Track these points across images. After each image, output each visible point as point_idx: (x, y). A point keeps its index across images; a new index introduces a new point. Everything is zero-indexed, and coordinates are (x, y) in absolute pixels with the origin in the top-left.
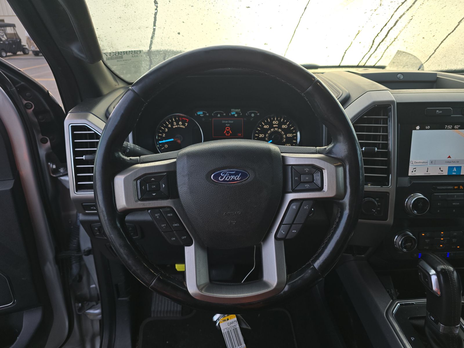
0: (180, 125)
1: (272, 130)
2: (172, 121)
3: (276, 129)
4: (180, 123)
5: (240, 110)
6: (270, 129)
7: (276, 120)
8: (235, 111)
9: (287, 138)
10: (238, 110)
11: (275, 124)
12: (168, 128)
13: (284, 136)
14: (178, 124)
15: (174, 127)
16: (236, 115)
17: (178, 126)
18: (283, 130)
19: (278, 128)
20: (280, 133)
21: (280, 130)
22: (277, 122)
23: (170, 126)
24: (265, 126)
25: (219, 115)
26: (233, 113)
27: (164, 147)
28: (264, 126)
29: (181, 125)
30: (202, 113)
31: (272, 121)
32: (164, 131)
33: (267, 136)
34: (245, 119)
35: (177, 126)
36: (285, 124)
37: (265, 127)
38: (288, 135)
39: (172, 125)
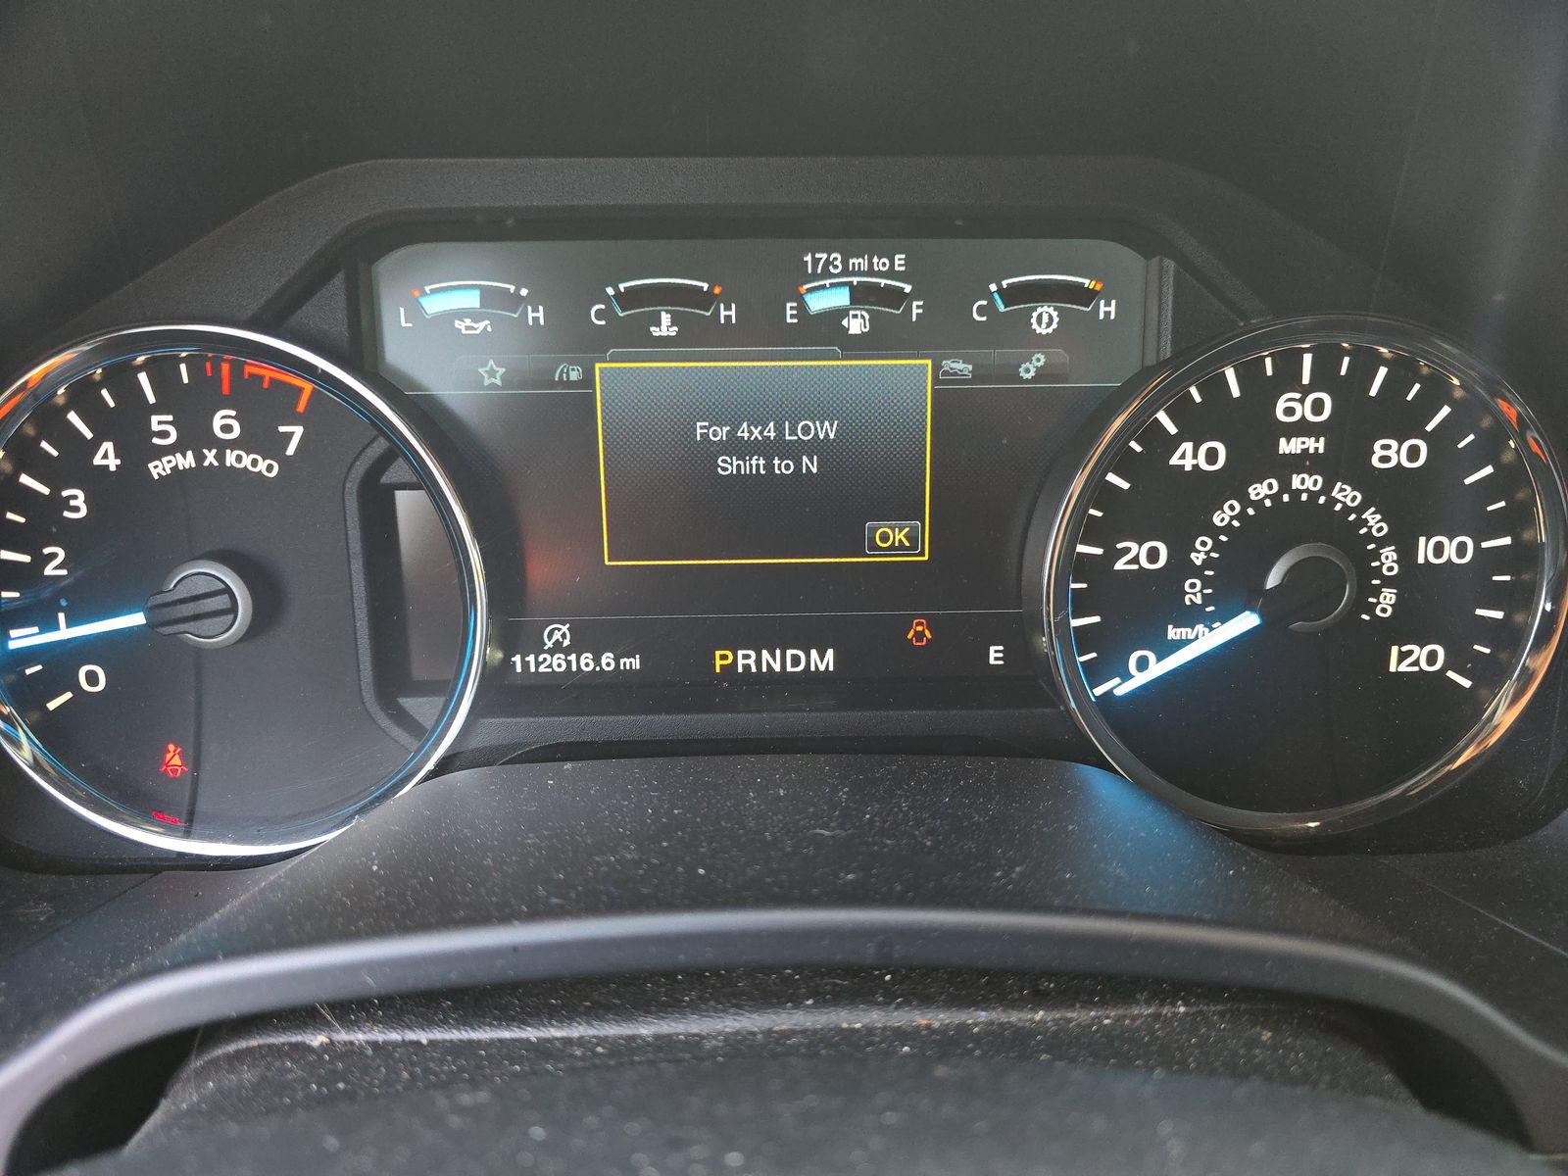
0: (222, 446)
1: (1259, 491)
2: (136, 409)
3: (1305, 482)
4: (224, 421)
5: (899, 260)
6: (1232, 483)
7: (1314, 386)
8: (845, 272)
9: (1412, 575)
10: (880, 264)
11: (1302, 428)
12: (95, 481)
13: (1389, 557)
14: (195, 436)
15: (158, 468)
16: (856, 326)
17: (200, 458)
18: (1383, 488)
19: (1328, 466)
20: (1341, 531)
21: (1346, 495)
22: (1318, 408)
23: (107, 457)
24: (1188, 446)
25: (666, 327)
26: (819, 302)
27: (75, 687)
28: (1174, 443)
29: (233, 445)
30: (471, 300)
31: (1261, 392)
32: (46, 523)
33: (1198, 559)
34: (961, 367)
35: (187, 461)
36: (1404, 423)
37: (1186, 457)
38: (1425, 550)
39: (138, 448)
